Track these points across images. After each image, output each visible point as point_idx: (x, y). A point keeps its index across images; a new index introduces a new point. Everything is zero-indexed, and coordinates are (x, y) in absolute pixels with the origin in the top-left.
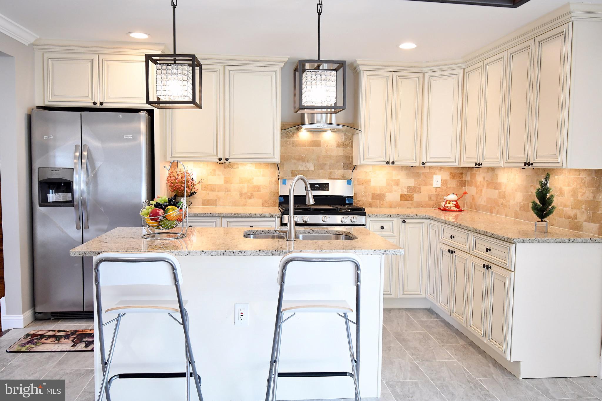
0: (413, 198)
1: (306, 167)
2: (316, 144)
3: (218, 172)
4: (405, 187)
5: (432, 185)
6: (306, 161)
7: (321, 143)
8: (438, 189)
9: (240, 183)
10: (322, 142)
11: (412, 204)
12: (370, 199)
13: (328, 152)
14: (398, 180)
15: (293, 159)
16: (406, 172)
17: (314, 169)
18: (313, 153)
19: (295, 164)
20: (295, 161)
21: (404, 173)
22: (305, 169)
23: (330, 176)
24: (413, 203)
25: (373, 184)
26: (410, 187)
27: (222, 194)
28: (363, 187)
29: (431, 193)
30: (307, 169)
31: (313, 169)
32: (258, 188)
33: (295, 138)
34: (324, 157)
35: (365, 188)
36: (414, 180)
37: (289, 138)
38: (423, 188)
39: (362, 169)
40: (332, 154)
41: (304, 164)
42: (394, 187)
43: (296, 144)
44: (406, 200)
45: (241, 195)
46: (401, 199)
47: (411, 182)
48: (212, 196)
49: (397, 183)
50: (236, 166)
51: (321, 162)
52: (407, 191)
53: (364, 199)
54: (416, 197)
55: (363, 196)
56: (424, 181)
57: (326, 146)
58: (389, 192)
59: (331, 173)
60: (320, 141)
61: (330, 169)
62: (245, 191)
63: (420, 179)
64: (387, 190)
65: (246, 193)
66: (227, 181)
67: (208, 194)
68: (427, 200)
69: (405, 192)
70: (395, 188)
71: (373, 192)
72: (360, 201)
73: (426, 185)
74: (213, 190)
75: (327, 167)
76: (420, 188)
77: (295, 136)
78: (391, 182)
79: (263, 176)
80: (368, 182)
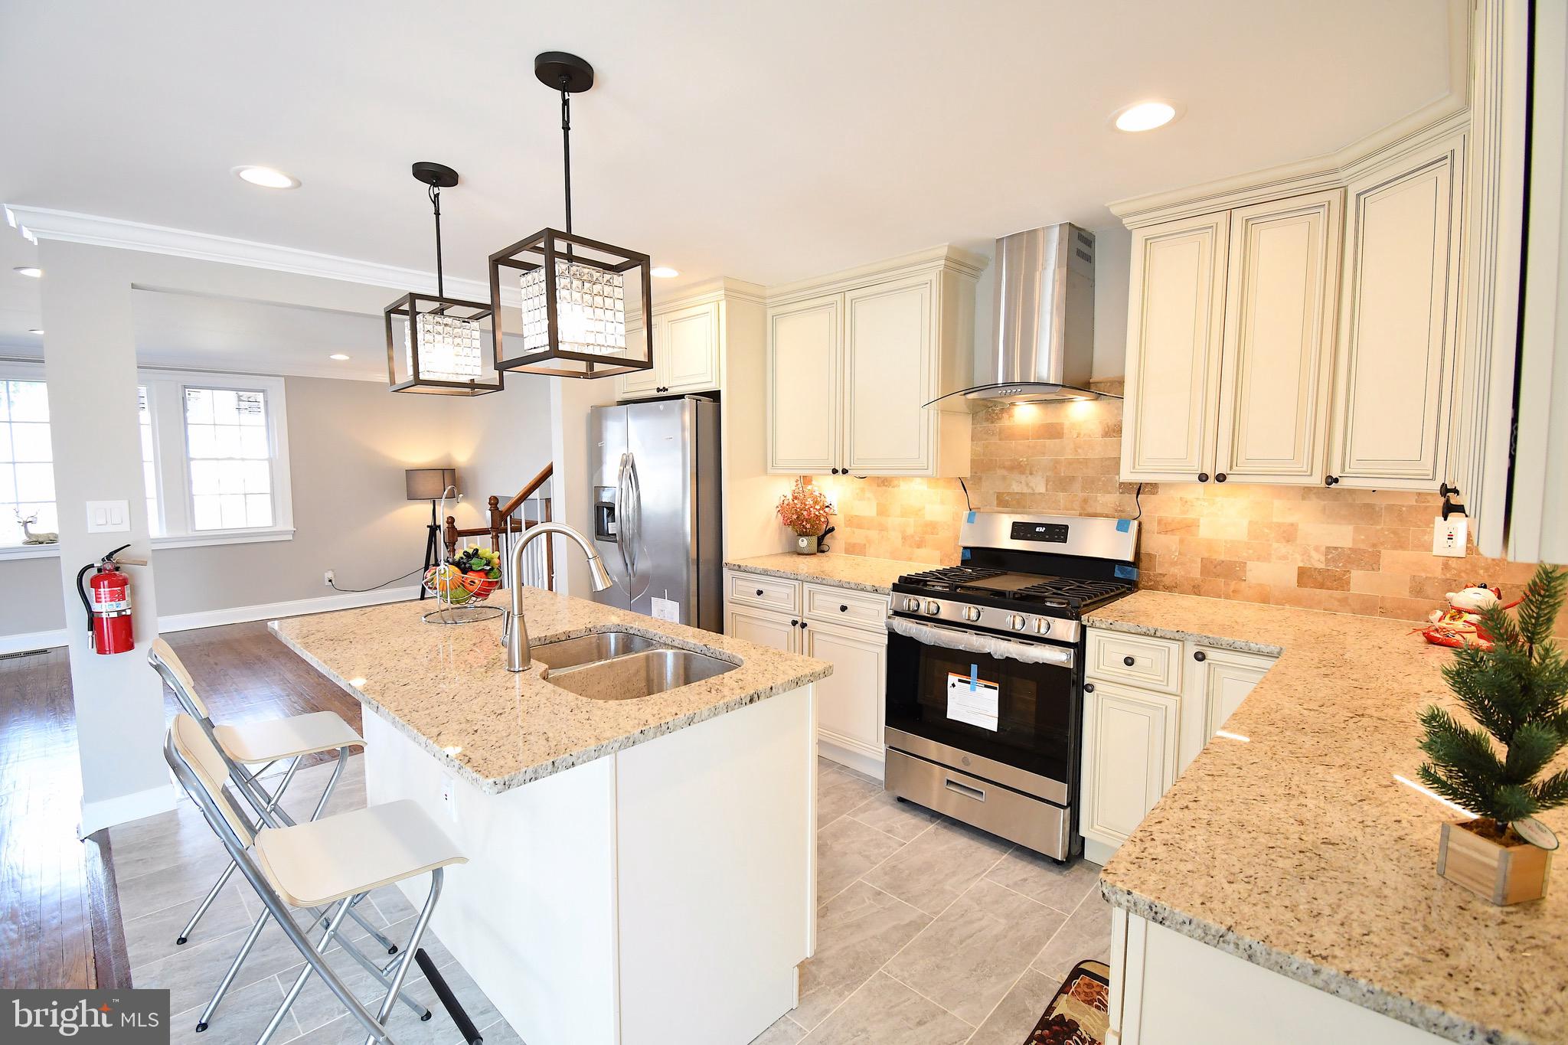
0: (1348, 583)
1: (1027, 484)
2: (1053, 432)
3: (868, 494)
4: (1317, 549)
5: (1428, 547)
6: (1028, 472)
7: (1062, 429)
8: (1453, 563)
9: (902, 516)
10: (1065, 427)
11: (1344, 602)
12: (1196, 573)
13: (1080, 451)
14: (1292, 525)
15: (999, 467)
16: (1322, 503)
17: (1047, 490)
18: (1044, 454)
19: (1004, 478)
20: (1004, 472)
21: (1313, 504)
22: (1026, 490)
23: (1083, 508)
24: (1347, 598)
25: (1204, 532)
26: (1336, 548)
27: (873, 534)
28: (1176, 538)
29: (1424, 575)
30: (1031, 492)
31: (1043, 490)
32: (932, 527)
33: (1006, 422)
34: (1070, 463)
35: (1182, 541)
36: (1351, 527)
37: (992, 422)
38: (1388, 556)
39: (1172, 492)
40: (1090, 456)
41: (1023, 478)
42: (1275, 545)
43: (1007, 435)
44: (1321, 586)
45: (904, 538)
46: (1301, 582)
47: (1344, 535)
48: (859, 536)
49: (1288, 535)
50: (896, 482)
51: (1063, 474)
52: (1323, 559)
53: (1175, 570)
54: (1360, 581)
55: (1174, 564)
56: (1395, 533)
57: (1075, 437)
58: (1258, 559)
59: (1085, 501)
60: (1061, 425)
61: (1084, 489)
62: (910, 531)
63: (1378, 527)
64: (1251, 551)
65: (913, 536)
66: (882, 511)
67: (854, 533)
68: (1405, 594)
69: (1318, 561)
70: (1283, 548)
71: (1206, 555)
72: (1164, 575)
73: (1400, 545)
74: (860, 526)
75: (1077, 486)
76: (1377, 555)
77: (1005, 415)
78: (1266, 531)
79: (942, 503)
80: (1190, 527)
